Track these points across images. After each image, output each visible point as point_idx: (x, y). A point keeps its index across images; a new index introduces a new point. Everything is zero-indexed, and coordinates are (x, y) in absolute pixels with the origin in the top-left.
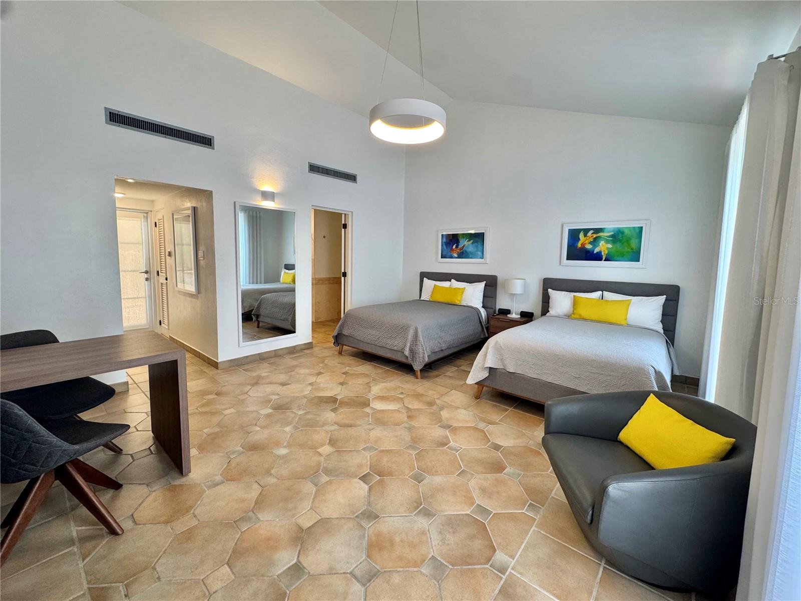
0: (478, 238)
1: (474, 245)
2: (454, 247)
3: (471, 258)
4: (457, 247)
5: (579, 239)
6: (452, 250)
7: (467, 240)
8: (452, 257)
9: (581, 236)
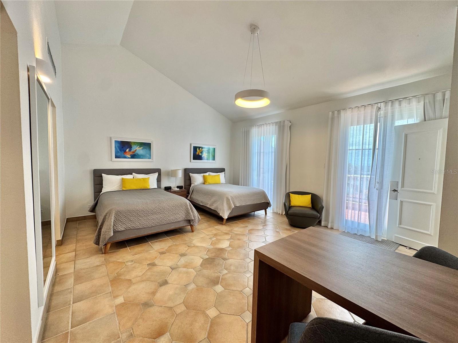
0: (147, 146)
1: (144, 150)
2: (127, 150)
3: (142, 158)
4: (130, 151)
5: (197, 151)
6: (125, 152)
7: (139, 146)
8: (125, 158)
9: (198, 149)
